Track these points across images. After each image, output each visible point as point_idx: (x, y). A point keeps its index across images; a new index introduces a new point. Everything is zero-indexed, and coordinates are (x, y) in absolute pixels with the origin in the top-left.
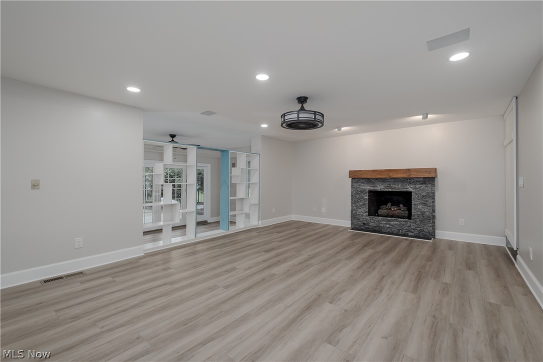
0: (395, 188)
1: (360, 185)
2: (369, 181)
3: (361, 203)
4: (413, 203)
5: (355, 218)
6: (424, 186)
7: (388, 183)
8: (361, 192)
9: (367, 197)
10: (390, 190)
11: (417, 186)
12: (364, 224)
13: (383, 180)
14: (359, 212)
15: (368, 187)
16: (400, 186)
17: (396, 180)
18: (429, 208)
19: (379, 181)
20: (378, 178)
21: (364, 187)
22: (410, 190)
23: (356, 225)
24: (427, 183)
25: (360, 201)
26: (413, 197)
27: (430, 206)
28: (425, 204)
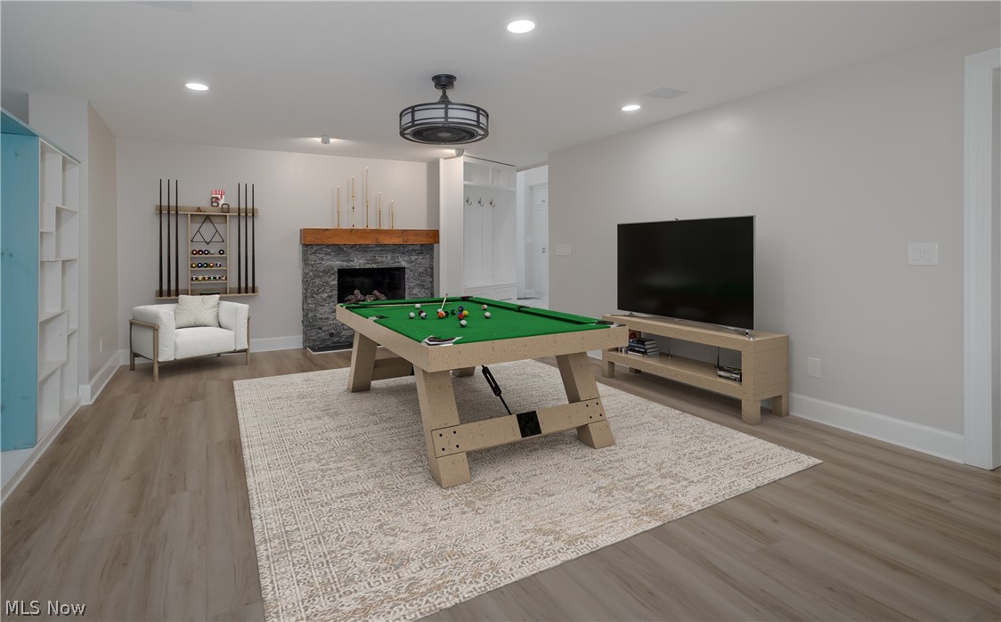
0: (382, 262)
1: (322, 259)
2: (338, 249)
3: (325, 295)
4: (407, 287)
5: (313, 327)
6: (421, 257)
7: (372, 254)
8: (325, 272)
9: (336, 283)
10: (375, 266)
11: (413, 258)
12: (332, 335)
13: (364, 249)
14: (322, 314)
15: (337, 263)
16: (389, 258)
17: (384, 248)
18: (427, 291)
19: (357, 250)
20: (355, 245)
21: (330, 263)
22: (404, 264)
23: (314, 341)
24: (425, 252)
25: (323, 292)
26: (406, 276)
27: (428, 289)
28: (421, 286)
